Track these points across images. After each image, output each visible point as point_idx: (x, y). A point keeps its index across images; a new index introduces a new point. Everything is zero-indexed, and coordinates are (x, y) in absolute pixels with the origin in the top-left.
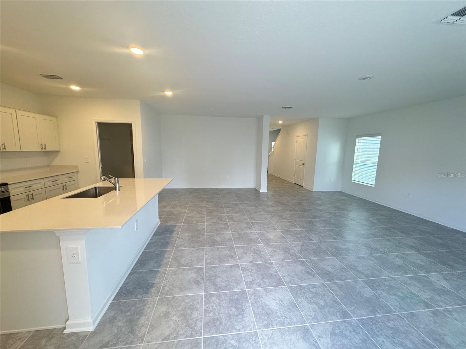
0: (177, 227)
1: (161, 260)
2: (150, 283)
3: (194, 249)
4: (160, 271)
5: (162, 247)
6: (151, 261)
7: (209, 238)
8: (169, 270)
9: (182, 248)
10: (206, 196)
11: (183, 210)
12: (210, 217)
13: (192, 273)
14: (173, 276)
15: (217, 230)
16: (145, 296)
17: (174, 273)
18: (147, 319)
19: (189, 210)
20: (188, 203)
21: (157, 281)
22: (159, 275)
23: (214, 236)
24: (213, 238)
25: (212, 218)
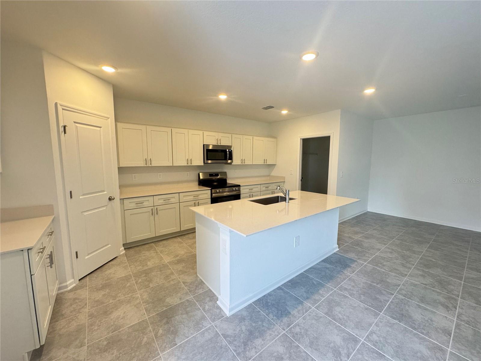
0: (356, 263)
1: (312, 293)
2: (288, 310)
3: (362, 305)
4: (304, 304)
5: (323, 279)
6: (303, 288)
7: (397, 304)
8: (314, 311)
9: (346, 294)
10: (433, 237)
11: (379, 246)
12: (421, 273)
13: (338, 337)
14: (314, 321)
15: (423, 299)
16: (275, 320)
17: (316, 318)
18: (262, 345)
19: (389, 248)
20: (393, 239)
21: (294, 312)
22: (300, 307)
23: (409, 306)
24: (407, 308)
25: (426, 275)
